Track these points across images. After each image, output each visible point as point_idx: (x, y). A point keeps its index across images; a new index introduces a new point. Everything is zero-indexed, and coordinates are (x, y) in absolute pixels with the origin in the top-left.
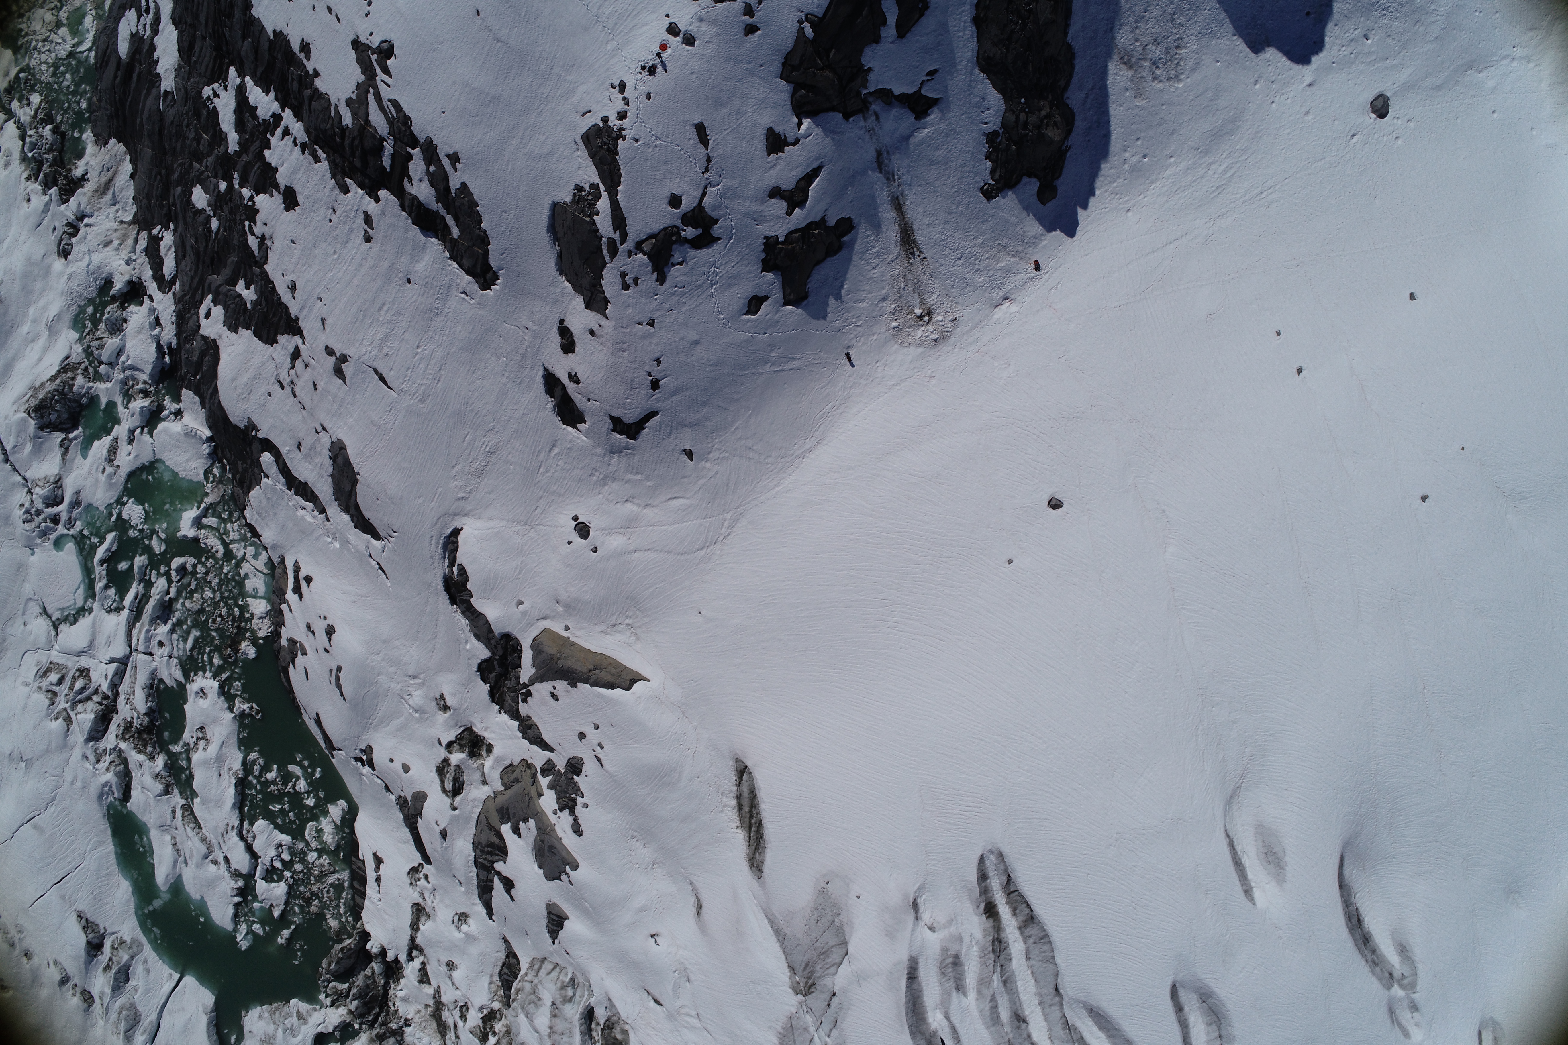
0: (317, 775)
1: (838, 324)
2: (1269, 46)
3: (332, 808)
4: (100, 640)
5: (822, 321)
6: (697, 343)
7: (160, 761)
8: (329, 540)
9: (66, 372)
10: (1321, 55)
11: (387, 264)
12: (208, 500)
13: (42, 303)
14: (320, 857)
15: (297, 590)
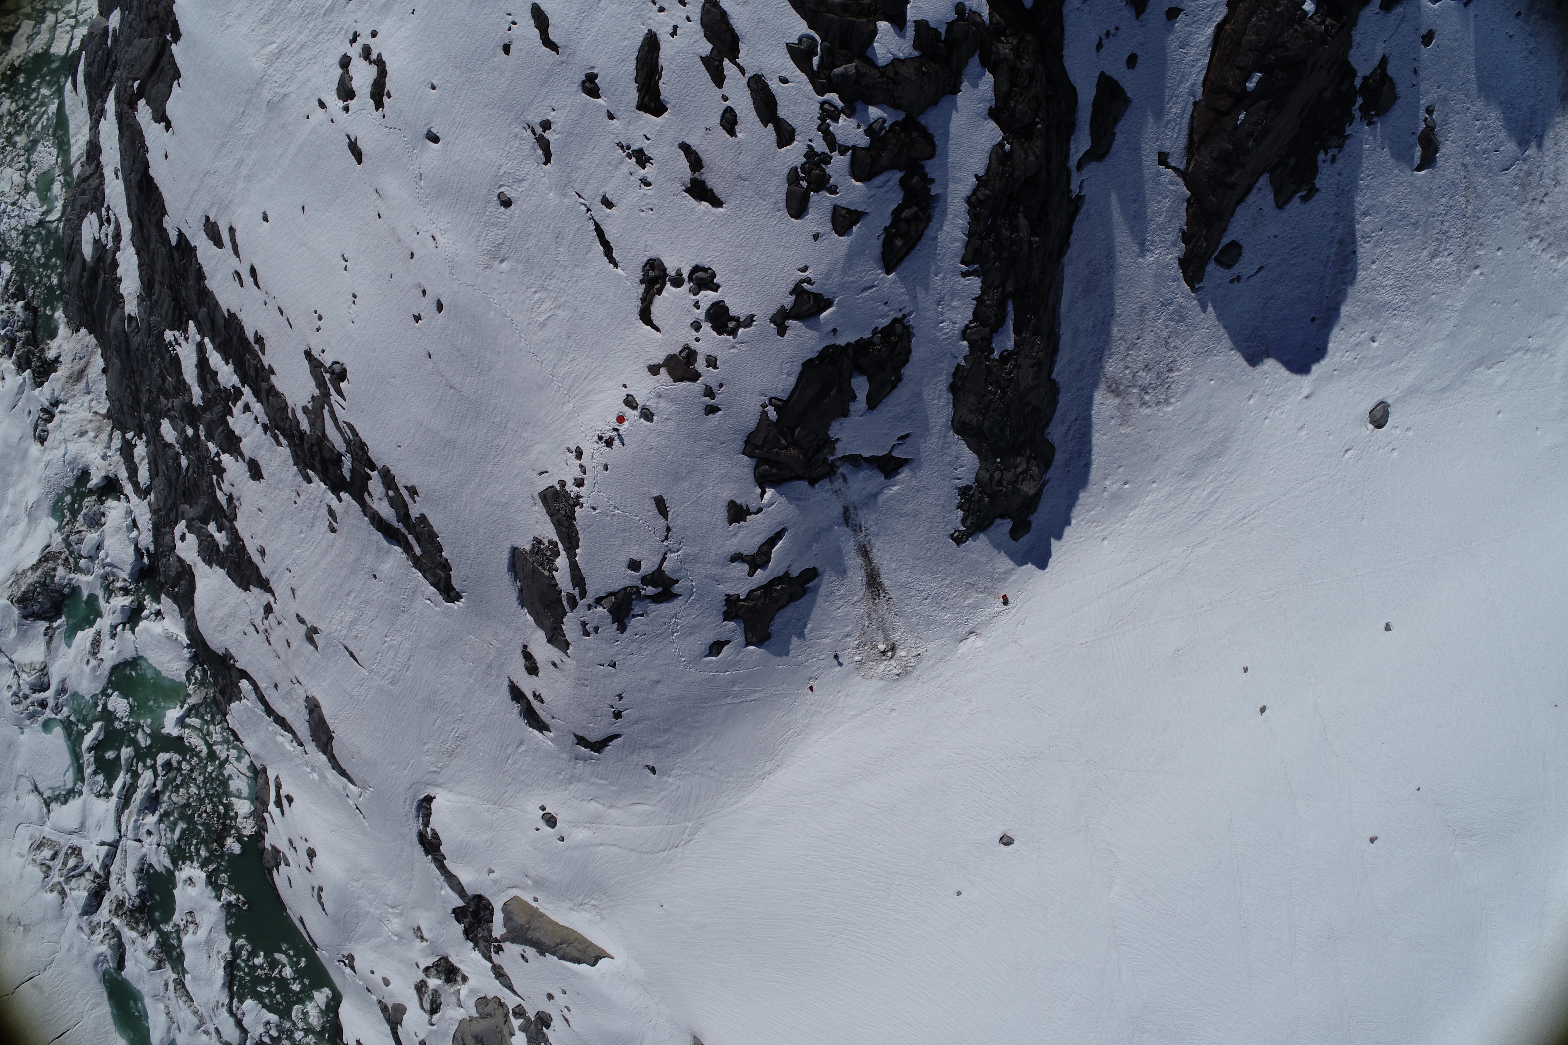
0: (303, 964)
1: (800, 658)
2: (1268, 356)
3: (316, 994)
4: (91, 822)
5: (785, 658)
6: (658, 682)
7: (152, 939)
8: (308, 770)
9: (46, 561)
10: (1322, 363)
11: (352, 557)
12: (191, 701)
13: (20, 487)
14: (306, 1036)
15: (279, 804)
